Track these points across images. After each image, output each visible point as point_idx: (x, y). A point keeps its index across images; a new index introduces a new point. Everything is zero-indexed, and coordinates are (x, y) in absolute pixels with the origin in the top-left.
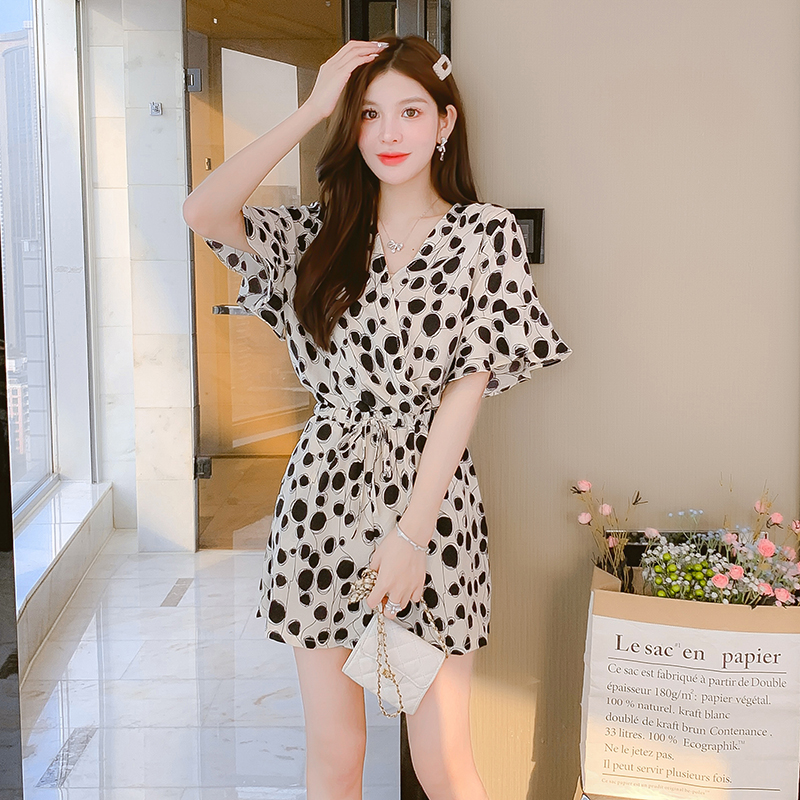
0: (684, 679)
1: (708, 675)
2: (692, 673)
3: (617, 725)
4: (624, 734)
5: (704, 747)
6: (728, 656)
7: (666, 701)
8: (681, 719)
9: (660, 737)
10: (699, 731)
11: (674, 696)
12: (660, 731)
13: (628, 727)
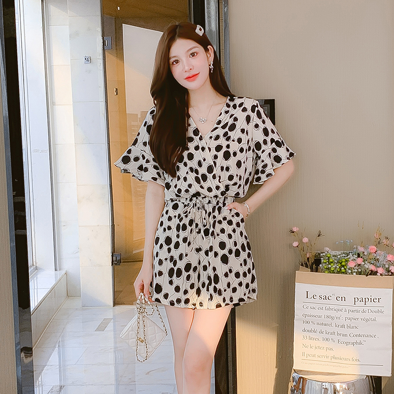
0: (337, 310)
1: (348, 308)
2: (341, 307)
3: (308, 334)
4: (311, 339)
5: (347, 343)
6: (356, 299)
7: (329, 321)
8: (336, 330)
9: (327, 340)
10: (345, 335)
11: (332, 318)
12: (327, 336)
13: (312, 335)
